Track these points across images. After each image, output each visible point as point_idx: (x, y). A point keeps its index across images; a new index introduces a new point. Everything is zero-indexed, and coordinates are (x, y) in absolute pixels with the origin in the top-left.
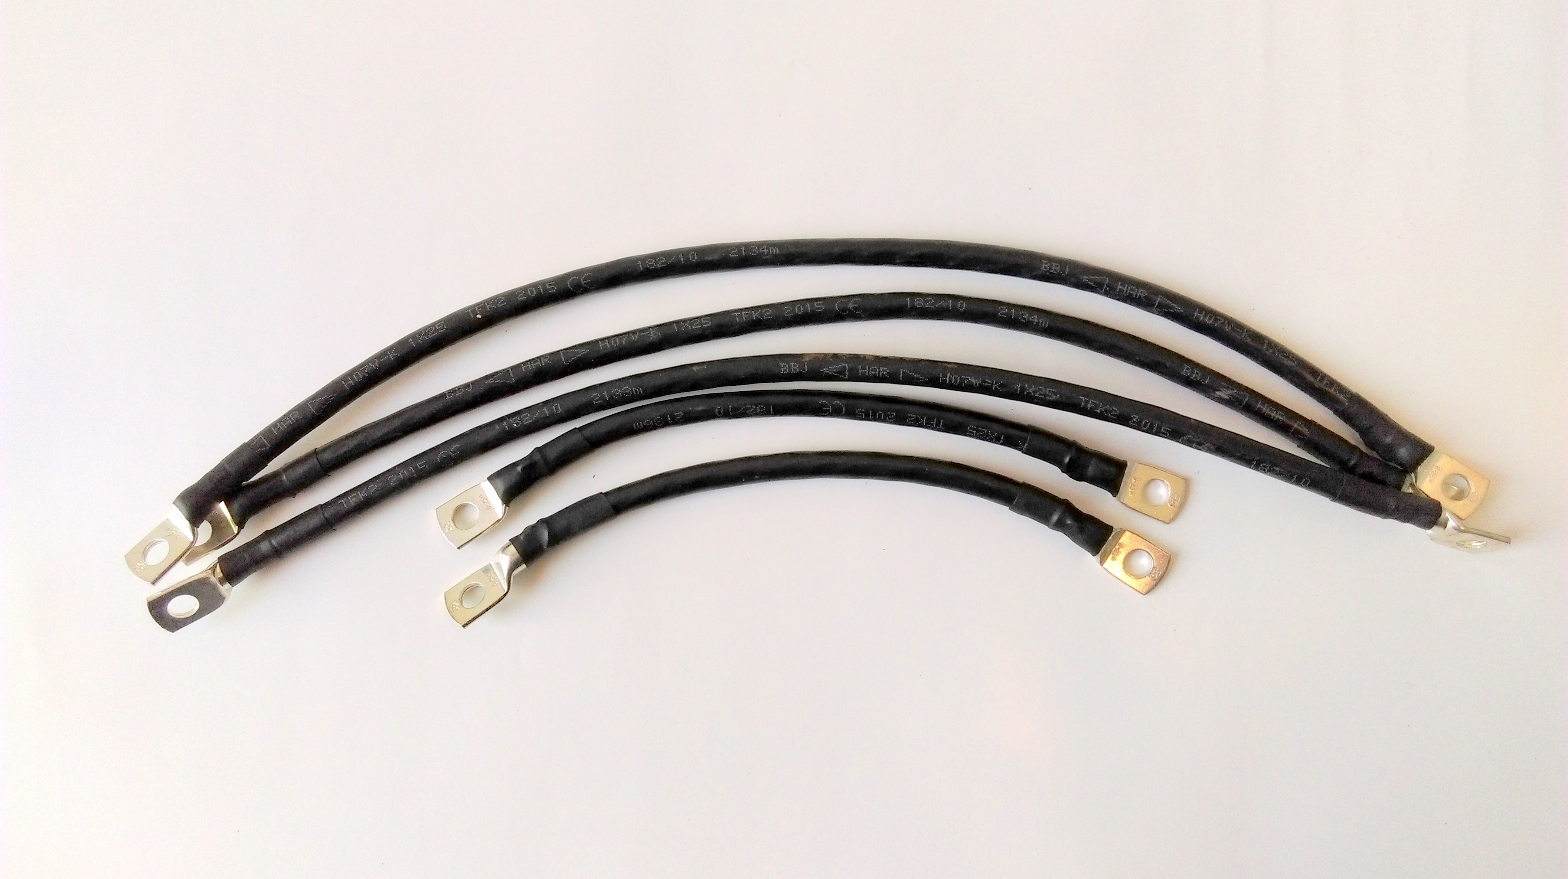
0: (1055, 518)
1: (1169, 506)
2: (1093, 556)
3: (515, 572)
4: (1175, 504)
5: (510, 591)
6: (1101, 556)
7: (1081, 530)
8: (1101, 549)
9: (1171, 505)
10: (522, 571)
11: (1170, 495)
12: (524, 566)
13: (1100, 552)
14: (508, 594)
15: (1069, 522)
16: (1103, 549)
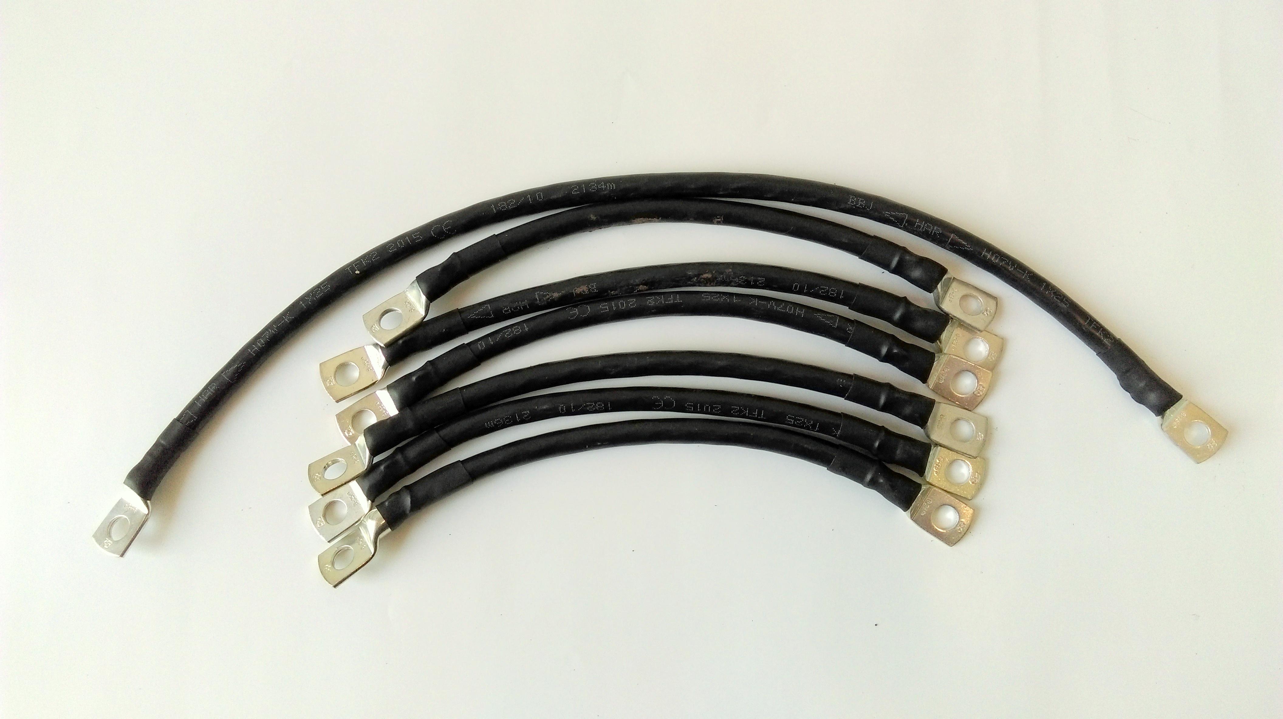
0: (869, 477)
1: (971, 483)
2: (904, 511)
3: (381, 536)
4: (976, 481)
5: (376, 553)
6: (911, 511)
7: (893, 488)
8: (911, 504)
9: (973, 483)
10: (388, 534)
11: (971, 474)
12: (389, 530)
13: (911, 508)
14: (375, 555)
15: (882, 481)
16: (913, 505)
